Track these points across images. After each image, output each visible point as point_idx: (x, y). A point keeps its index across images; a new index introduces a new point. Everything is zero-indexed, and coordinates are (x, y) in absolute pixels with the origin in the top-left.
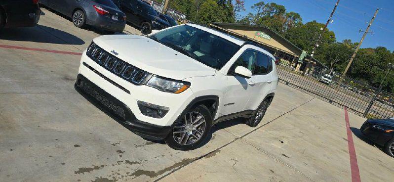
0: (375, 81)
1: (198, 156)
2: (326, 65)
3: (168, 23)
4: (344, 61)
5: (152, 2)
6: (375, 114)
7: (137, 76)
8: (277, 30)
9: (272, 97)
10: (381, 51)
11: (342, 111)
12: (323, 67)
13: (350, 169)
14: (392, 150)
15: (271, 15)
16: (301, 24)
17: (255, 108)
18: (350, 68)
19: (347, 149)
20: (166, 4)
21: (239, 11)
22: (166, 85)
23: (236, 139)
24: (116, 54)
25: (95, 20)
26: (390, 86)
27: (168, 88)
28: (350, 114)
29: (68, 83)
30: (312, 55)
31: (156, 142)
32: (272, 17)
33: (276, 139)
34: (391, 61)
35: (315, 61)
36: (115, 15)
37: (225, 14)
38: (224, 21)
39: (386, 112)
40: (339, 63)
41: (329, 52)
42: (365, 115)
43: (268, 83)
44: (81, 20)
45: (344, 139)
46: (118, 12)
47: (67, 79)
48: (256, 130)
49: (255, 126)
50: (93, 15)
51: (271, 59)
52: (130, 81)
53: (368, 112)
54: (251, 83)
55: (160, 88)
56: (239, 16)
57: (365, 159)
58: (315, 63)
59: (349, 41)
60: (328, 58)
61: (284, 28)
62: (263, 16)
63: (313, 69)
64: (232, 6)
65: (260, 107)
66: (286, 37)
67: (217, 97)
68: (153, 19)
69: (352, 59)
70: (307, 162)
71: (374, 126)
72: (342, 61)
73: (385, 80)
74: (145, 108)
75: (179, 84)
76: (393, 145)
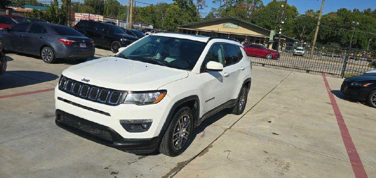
0: (344, 41)
1: (191, 157)
2: (296, 38)
3: (137, 37)
4: (312, 30)
5: (117, 20)
6: (351, 73)
7: (113, 97)
8: (242, 17)
9: (250, 82)
10: (342, 12)
11: (320, 77)
12: (293, 41)
13: (339, 131)
14: (374, 102)
15: (233, 5)
16: (263, 7)
17: (235, 97)
18: (318, 36)
19: (332, 112)
20: (131, 19)
21: (202, 8)
22: (143, 98)
23: (225, 130)
24: (87, 81)
25: (64, 52)
26: (360, 43)
27: (146, 100)
28: (329, 78)
29: (49, 120)
30: (280, 33)
31: (147, 155)
32: (235, 7)
33: (263, 120)
34: (354, 20)
35: (285, 38)
36: (82, 43)
37: (190, 15)
38: (190, 21)
39: (361, 67)
40: (307, 33)
41: (295, 26)
42: (343, 75)
43: (243, 70)
44: (50, 56)
45: (328, 103)
46: (84, 39)
47: (47, 116)
48: (242, 116)
49: (241, 113)
50: (60, 48)
51: (239, 47)
52: (107, 104)
53: (344, 72)
54: (225, 75)
55: (138, 103)
56: (203, 13)
57: (351, 116)
58: (285, 39)
59: (311, 11)
60: (295, 31)
61: (248, 14)
62: (225, 8)
63: (285, 45)
64: (194, 6)
65: (240, 94)
66: (252, 22)
67: (196, 96)
68: (122, 37)
69: (318, 27)
70: (296, 134)
71: (352, 84)
72: (310, 31)
73: (353, 38)
74: (128, 125)
75: (156, 94)
76: (374, 97)
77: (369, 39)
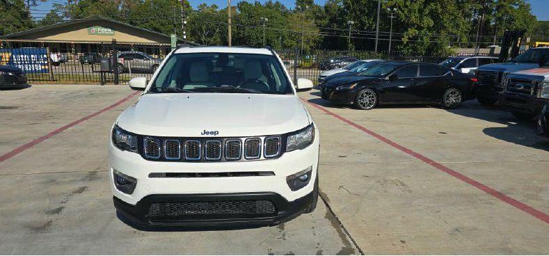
4: (214, 31)
10: (243, 6)
24: (213, 133)
37: (15, 16)
40: (210, 36)
59: (205, 5)
60: (193, 33)
62: (78, 3)
66: (131, 23)
69: (230, 26)
71: (337, 89)
74: (292, 182)
77: (278, 38)
